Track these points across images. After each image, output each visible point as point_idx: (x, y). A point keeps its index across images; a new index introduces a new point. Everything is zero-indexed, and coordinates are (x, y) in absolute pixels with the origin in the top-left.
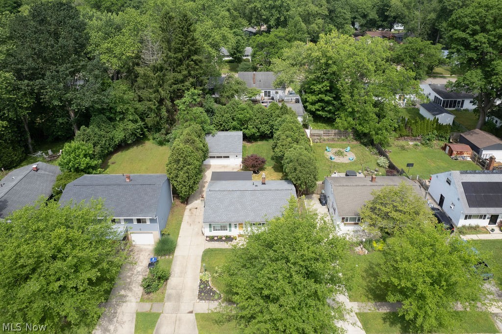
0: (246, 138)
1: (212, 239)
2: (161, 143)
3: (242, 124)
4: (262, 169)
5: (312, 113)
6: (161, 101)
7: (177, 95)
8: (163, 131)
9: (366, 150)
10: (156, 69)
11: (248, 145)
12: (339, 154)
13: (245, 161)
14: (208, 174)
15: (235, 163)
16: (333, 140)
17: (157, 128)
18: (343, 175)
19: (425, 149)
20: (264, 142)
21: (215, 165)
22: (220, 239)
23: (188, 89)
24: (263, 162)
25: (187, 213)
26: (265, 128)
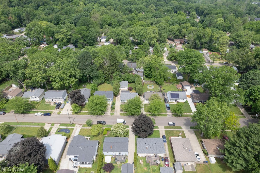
0: (129, 82)
1: (122, 103)
2: (109, 84)
3: (128, 79)
4: (132, 90)
5: (146, 76)
6: (109, 74)
7: (113, 72)
8: (109, 81)
9: (157, 86)
10: (108, 67)
11: (129, 84)
12: (150, 87)
13: (128, 88)
14: (120, 91)
15: (126, 89)
16: (150, 83)
17: (108, 80)
18: (149, 92)
19: (172, 86)
20: (133, 83)
21: (122, 89)
22: (123, 103)
23: (115, 71)
24: (132, 88)
25: (117, 98)
26: (133, 80)
